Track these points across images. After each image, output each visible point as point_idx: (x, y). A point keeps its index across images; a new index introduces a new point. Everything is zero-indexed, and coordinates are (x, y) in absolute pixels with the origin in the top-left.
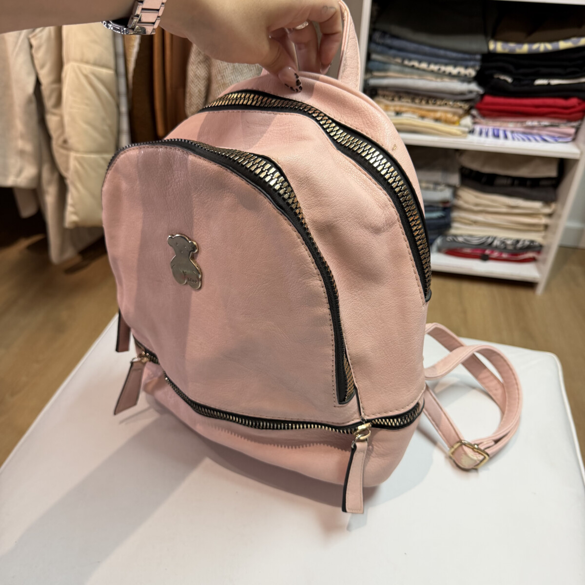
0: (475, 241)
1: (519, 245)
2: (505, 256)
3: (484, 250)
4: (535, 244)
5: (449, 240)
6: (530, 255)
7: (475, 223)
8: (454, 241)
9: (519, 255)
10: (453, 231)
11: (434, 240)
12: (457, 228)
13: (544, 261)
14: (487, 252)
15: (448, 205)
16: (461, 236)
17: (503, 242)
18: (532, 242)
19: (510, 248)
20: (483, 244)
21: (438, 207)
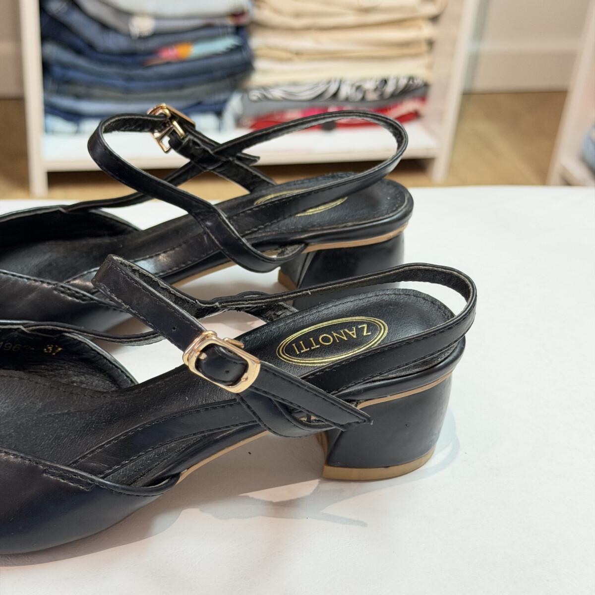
0: (307, 94)
1: (390, 88)
3: (326, 110)
4: (415, 81)
5: (255, 98)
6: (408, 106)
7: (298, 54)
8: (266, 98)
9: (390, 109)
10: (257, 79)
11: (224, 103)
12: (265, 72)
13: (440, 116)
15: (243, 21)
16: (277, 86)
17: (358, 88)
18: (411, 78)
19: (372, 96)
20: (320, 96)
21: (224, 27)
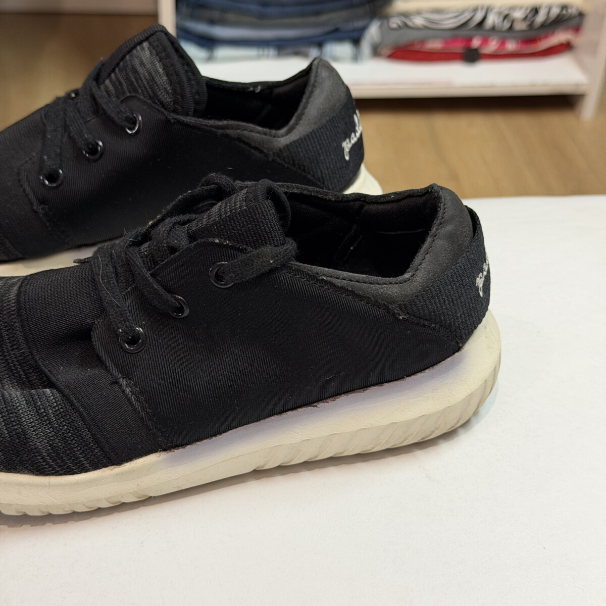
0: (451, 23)
1: (540, 18)
2: (511, 46)
3: (470, 40)
4: (570, 11)
5: (394, 26)
6: (560, 37)
8: (406, 25)
9: (540, 39)
10: (399, 5)
11: (364, 29)
13: (593, 48)
14: (476, 43)
16: (418, 13)
17: (506, 17)
19: (520, 26)
20: (464, 25)
